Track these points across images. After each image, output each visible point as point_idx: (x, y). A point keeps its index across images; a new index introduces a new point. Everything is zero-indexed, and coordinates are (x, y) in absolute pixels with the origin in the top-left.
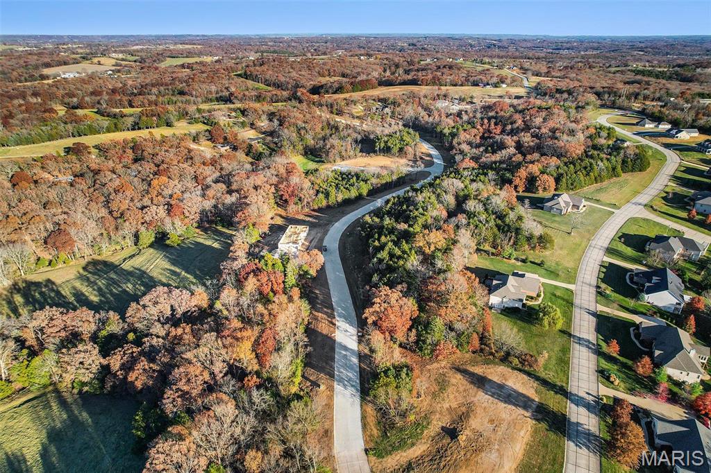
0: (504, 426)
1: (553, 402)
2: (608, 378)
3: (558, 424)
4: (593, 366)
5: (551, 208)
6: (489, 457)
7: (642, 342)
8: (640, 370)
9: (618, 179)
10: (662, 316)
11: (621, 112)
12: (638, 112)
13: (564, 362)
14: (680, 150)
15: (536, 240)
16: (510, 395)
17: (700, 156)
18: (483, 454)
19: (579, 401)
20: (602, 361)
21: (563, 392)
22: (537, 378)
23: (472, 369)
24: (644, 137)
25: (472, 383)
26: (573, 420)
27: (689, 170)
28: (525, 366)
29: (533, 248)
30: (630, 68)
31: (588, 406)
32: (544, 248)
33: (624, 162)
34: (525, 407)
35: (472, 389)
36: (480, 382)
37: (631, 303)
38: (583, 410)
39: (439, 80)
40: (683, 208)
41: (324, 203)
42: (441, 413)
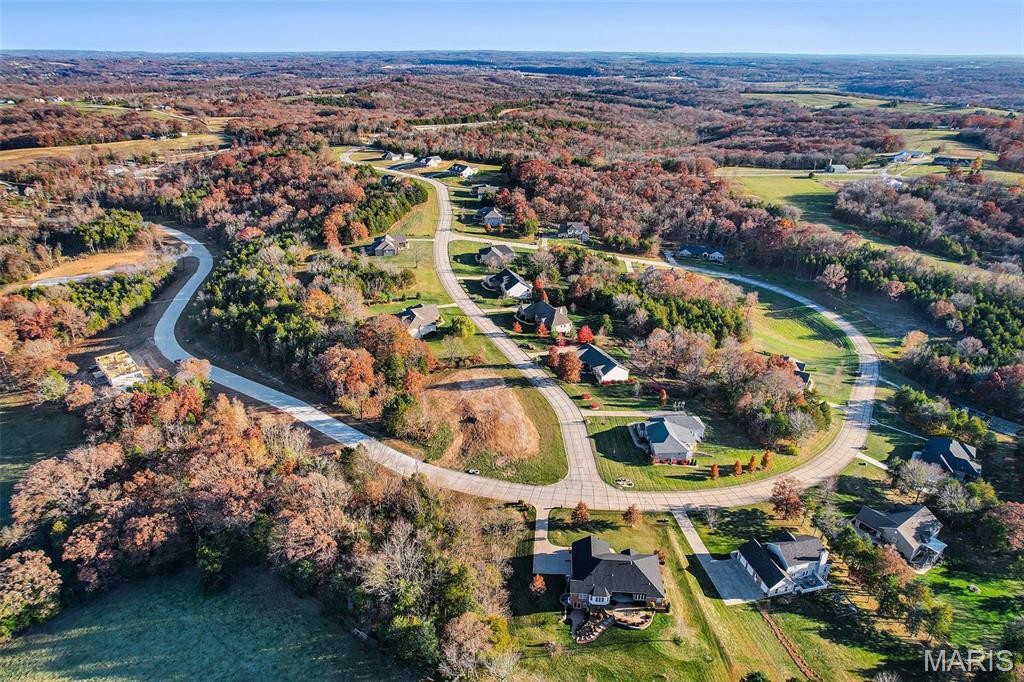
0: (497, 400)
1: (511, 374)
2: (528, 348)
3: (524, 383)
4: (515, 346)
5: (383, 251)
6: (506, 418)
7: (528, 321)
8: (542, 335)
9: (411, 213)
10: (525, 303)
11: (356, 149)
12: (371, 146)
13: (495, 351)
14: (440, 177)
15: (400, 279)
16: (482, 383)
17: (456, 179)
18: (501, 419)
19: (524, 367)
20: (517, 341)
21: (510, 366)
22: (489, 366)
23: (441, 383)
24: (399, 170)
25: (450, 390)
26: (530, 377)
27: (458, 194)
28: (476, 363)
29: (401, 287)
30: (303, 96)
31: (530, 367)
32: (409, 284)
33: (408, 196)
34: (499, 384)
35: (456, 393)
36: (456, 386)
37: (499, 301)
38: (530, 370)
39: (74, 135)
40: (477, 225)
41: (105, 324)
42: (449, 415)
